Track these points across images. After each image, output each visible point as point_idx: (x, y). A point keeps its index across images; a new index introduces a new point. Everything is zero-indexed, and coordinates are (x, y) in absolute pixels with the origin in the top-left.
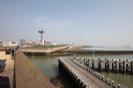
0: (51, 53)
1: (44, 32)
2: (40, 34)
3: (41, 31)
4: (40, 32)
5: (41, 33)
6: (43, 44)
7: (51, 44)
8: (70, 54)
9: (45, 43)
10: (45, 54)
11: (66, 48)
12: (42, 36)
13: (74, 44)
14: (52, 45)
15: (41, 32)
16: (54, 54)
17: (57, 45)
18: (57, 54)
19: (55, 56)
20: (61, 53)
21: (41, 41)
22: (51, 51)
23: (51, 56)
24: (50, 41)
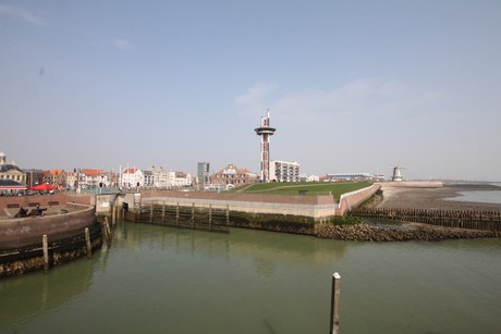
0: (336, 220)
1: (274, 130)
2: (262, 137)
3: (263, 126)
4: (259, 131)
5: (265, 135)
6: (273, 176)
7: (300, 176)
9: (278, 174)
10: (307, 226)
11: (373, 196)
12: (267, 147)
13: (399, 173)
14: (303, 181)
15: (264, 132)
17: (321, 181)
18: (365, 226)
19: (359, 240)
21: (265, 166)
22: (331, 212)
24: (295, 164)
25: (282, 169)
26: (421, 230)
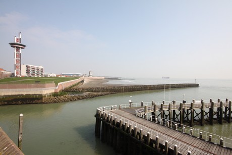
0: (55, 95)
1: (25, 46)
2: (15, 49)
3: (16, 42)
4: (13, 45)
5: (18, 49)
6: (24, 73)
7: (44, 74)
8: (96, 93)
9: (28, 72)
10: (38, 99)
11: (79, 83)
12: (19, 56)
13: (91, 74)
14: (46, 76)
15: (17, 46)
16: (62, 97)
17: (57, 77)
18: (68, 96)
20: (76, 93)
21: (17, 67)
22: (53, 91)
23: (55, 102)
24: (41, 67)
25: (31, 69)
26: (89, 95)
